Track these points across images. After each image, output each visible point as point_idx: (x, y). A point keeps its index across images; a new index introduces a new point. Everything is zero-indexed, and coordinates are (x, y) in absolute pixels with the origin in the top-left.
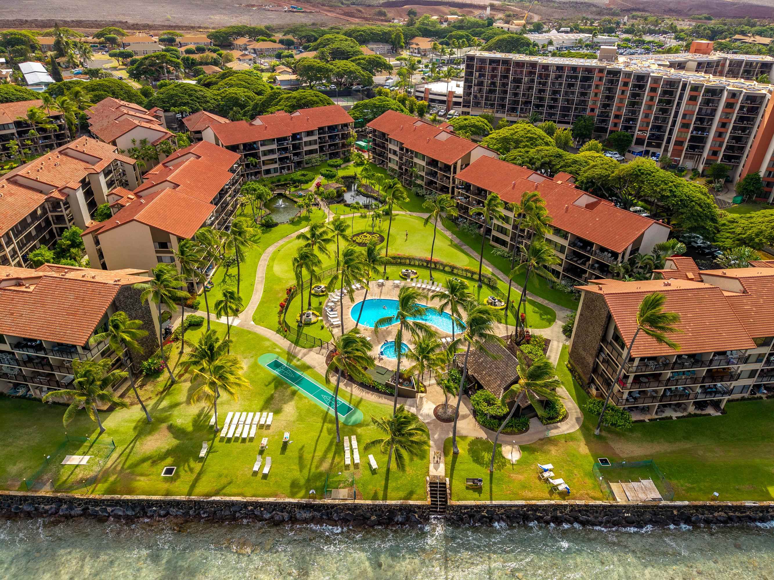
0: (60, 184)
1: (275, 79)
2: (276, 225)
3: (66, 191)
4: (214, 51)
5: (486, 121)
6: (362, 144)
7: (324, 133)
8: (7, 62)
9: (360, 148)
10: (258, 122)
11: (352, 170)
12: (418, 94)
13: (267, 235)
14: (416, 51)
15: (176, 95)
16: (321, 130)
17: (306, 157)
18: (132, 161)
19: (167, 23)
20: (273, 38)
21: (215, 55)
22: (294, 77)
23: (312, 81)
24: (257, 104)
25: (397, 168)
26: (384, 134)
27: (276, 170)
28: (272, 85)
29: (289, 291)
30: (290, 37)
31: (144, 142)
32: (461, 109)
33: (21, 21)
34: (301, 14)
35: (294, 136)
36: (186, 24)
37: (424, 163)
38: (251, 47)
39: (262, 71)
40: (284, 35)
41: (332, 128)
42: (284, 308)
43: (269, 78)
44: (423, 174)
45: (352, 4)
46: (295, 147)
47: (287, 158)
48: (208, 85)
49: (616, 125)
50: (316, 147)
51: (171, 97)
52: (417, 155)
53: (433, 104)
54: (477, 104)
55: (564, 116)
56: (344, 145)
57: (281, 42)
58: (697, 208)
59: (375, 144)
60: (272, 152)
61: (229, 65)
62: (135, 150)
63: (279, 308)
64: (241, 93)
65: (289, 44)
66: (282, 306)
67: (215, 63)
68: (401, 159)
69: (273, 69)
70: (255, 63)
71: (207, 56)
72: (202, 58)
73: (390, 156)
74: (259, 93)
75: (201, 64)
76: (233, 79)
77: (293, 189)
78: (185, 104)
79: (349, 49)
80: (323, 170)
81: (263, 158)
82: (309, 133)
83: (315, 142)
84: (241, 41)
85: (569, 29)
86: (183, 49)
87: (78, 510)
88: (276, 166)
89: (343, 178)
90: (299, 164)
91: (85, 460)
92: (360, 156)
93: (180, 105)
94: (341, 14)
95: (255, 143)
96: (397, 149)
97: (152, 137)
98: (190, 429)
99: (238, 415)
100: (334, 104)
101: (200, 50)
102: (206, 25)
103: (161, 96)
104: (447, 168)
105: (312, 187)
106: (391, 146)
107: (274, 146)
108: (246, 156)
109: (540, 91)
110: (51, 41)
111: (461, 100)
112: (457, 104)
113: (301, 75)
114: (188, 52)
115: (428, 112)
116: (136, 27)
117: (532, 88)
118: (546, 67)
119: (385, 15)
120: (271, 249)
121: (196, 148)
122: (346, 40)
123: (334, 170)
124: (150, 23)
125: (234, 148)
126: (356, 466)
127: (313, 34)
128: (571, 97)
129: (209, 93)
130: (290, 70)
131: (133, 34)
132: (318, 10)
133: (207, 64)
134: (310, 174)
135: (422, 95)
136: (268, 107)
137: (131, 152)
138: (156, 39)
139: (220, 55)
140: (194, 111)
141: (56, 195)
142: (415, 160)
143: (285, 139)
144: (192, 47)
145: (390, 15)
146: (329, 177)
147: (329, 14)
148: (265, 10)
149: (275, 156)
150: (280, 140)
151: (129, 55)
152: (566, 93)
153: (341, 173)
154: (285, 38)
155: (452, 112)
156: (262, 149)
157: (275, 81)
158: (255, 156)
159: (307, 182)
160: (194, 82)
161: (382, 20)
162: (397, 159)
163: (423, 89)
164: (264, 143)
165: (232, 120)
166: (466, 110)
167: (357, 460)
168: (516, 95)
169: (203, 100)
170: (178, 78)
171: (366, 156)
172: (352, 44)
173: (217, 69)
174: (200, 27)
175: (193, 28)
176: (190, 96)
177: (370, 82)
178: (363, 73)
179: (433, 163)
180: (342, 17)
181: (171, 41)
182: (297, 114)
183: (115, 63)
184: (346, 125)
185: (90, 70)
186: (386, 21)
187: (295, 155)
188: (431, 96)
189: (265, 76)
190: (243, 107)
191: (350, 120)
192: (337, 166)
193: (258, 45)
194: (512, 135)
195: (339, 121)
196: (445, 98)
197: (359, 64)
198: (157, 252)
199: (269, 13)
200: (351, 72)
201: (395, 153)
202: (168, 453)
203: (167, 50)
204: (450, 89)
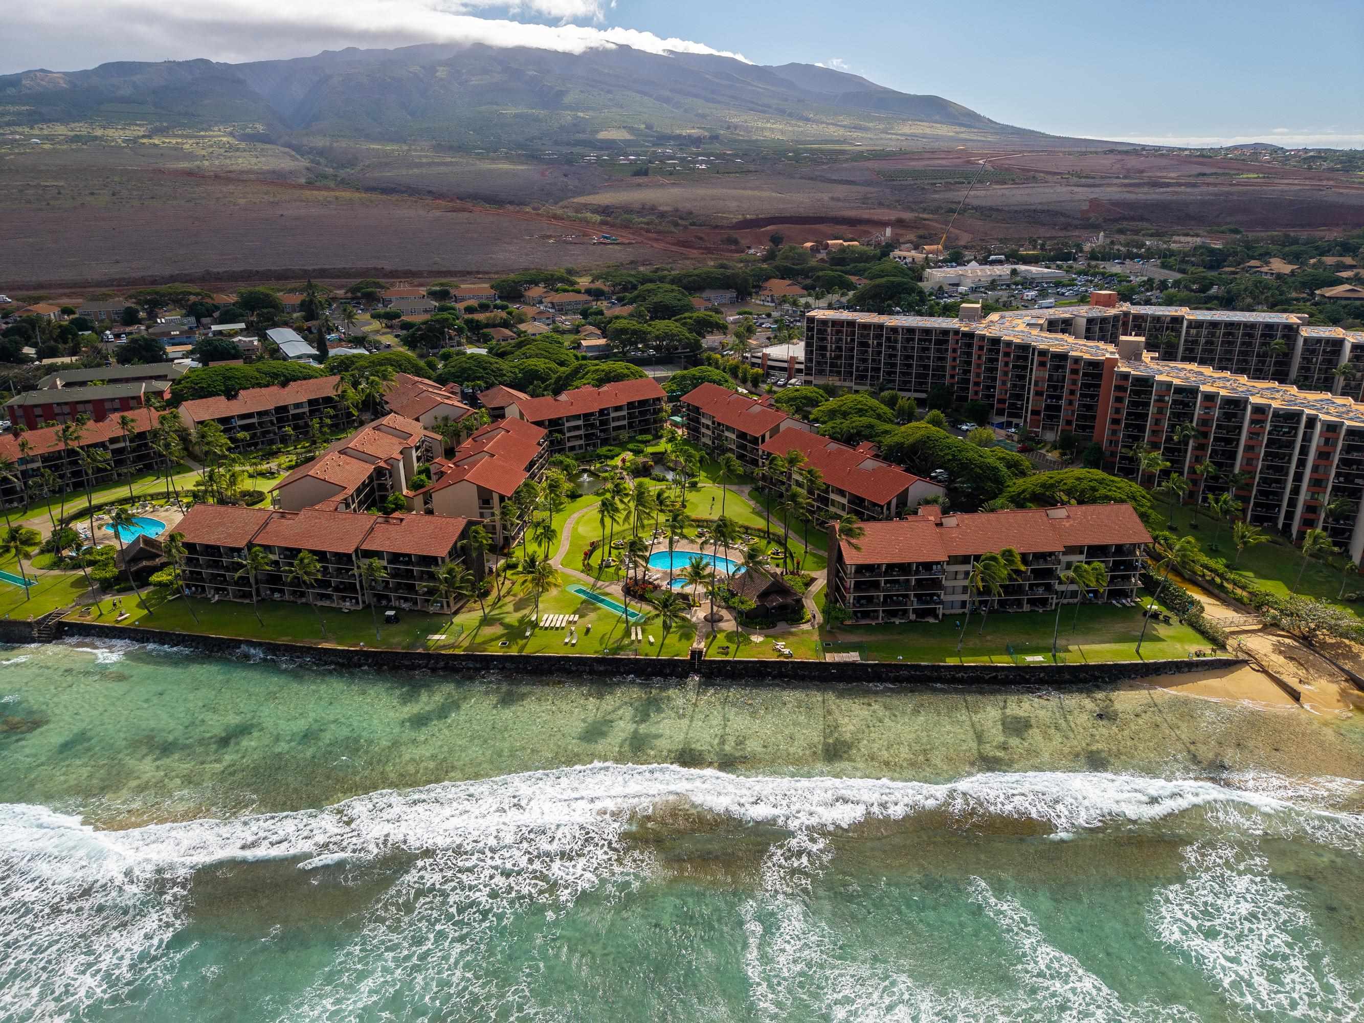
0: (384, 456)
1: (580, 345)
2: (581, 496)
3: (390, 461)
4: (503, 308)
5: (821, 392)
6: (678, 419)
7: (634, 408)
8: (247, 329)
9: (675, 424)
10: (563, 397)
11: (663, 446)
12: (754, 360)
13: (573, 505)
14: (769, 299)
15: (470, 369)
16: (630, 405)
17: (614, 434)
18: (439, 437)
19: (435, 268)
20: (577, 287)
21: (504, 315)
22: (602, 341)
23: (625, 346)
24: (560, 378)
25: (710, 443)
26: (698, 408)
27: (581, 447)
28: (575, 352)
29: (592, 544)
30: (599, 284)
31: (446, 419)
32: (803, 377)
33: (251, 272)
34: (616, 247)
35: (602, 412)
36: (460, 268)
37: (734, 437)
38: (548, 300)
39: (563, 332)
40: (593, 282)
41: (642, 403)
42: (588, 555)
43: (572, 342)
44: (734, 447)
45: (691, 224)
46: (603, 423)
47: (593, 434)
48: (502, 355)
49: (976, 393)
50: (625, 422)
51: (464, 370)
52: (729, 429)
53: (772, 372)
54: (821, 372)
55: (921, 384)
56: (655, 422)
57: (588, 292)
58: (978, 470)
59: (689, 419)
60: (577, 428)
61: (522, 327)
62: (439, 427)
63: (583, 556)
64: (540, 364)
65: (597, 294)
66: (586, 554)
67: (505, 324)
68: (713, 433)
69: (576, 330)
70: (554, 322)
71: (495, 316)
72: (488, 318)
73: (703, 430)
74: (562, 364)
75: (487, 326)
76: (531, 349)
77: (598, 465)
78: (479, 378)
79: (675, 303)
80: (631, 446)
81: (568, 435)
82: (618, 409)
83: (623, 418)
84: (536, 291)
85: (1003, 257)
86: (460, 306)
87: (442, 664)
88: (582, 442)
89: (652, 454)
90: (605, 442)
91: (443, 637)
92: (673, 433)
93: (473, 380)
94: (673, 244)
95: (560, 419)
96: (710, 423)
97: (453, 414)
98: (517, 624)
99: (551, 616)
100: (647, 377)
101: (484, 307)
102: (486, 269)
103: (452, 370)
104: (755, 441)
105: (617, 461)
106: (703, 420)
107: (580, 422)
108: (550, 432)
109: (891, 356)
110: (297, 299)
111: (802, 367)
112: (800, 371)
113: (611, 339)
114: (469, 310)
115: (764, 382)
116: (394, 274)
117: (880, 352)
118: (894, 330)
119: (736, 242)
120: (576, 515)
121: (503, 424)
122: (673, 291)
123: (642, 446)
124: (414, 269)
125: (539, 424)
126: (639, 641)
127: (631, 279)
128: (926, 362)
129: (505, 365)
130: (599, 332)
131: (393, 285)
132: (640, 239)
133: (494, 326)
134: (617, 450)
135: (759, 361)
136: (573, 381)
137: (434, 429)
138: (423, 291)
139: (510, 313)
140: (489, 386)
141: (382, 464)
142: (727, 434)
143: (592, 414)
144: (473, 303)
145: (744, 242)
146: (637, 452)
147: (655, 245)
148: (566, 242)
149: (581, 432)
150: (587, 416)
151: (396, 316)
152: (921, 358)
153: (650, 450)
154: (593, 286)
155: (793, 381)
156: (567, 425)
157: (578, 346)
158: (561, 432)
159: (612, 458)
160: (484, 352)
161: (731, 251)
162: (709, 433)
163: (760, 354)
164: (569, 419)
165: (532, 396)
166: (809, 378)
167: (640, 637)
168: (865, 361)
169: (499, 373)
170: (459, 344)
171: (680, 432)
172: (680, 296)
173: (507, 332)
174: (478, 272)
175: (469, 273)
176: (485, 369)
177: (697, 346)
178: (688, 335)
179: (742, 435)
180: (674, 248)
181: (443, 295)
182: (605, 388)
183: (376, 325)
184: (659, 399)
185: (356, 338)
186: (737, 251)
187: (601, 431)
188: (770, 363)
189: (567, 339)
190: (544, 380)
191: (664, 394)
192: (646, 442)
193: (558, 298)
194: (840, 406)
195: (650, 395)
196: (785, 365)
197: (684, 324)
198: (481, 508)
199: (571, 247)
200: (673, 335)
201: (708, 427)
202: (502, 636)
203: (442, 309)
204: (791, 354)
